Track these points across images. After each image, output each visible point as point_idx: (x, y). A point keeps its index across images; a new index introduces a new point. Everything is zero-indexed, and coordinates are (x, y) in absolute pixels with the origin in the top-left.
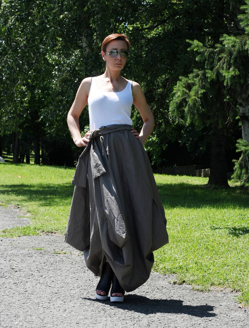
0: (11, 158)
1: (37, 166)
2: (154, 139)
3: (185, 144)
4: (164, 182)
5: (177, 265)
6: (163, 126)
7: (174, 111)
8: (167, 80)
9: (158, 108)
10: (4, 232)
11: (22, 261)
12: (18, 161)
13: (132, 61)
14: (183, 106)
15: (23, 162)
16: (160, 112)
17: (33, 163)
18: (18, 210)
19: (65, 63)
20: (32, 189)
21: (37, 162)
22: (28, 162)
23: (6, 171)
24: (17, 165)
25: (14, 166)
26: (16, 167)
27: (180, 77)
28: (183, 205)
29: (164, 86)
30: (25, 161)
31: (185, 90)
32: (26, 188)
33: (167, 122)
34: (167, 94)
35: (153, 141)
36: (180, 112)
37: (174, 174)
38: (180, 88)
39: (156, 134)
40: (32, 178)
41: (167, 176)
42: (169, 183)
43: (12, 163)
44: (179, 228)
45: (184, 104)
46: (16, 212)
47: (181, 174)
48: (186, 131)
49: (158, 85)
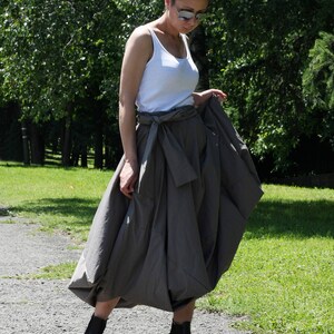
0: (58, 159)
1: (99, 172)
2: (279, 130)
3: (327, 139)
4: (295, 199)
5: (314, 326)
6: (294, 111)
7: (310, 85)
8: (300, 40)
9: (286, 84)
10: (47, 270)
11: (74, 315)
12: (68, 163)
13: (245, 9)
14: (324, 78)
15: (76, 165)
16: (289, 88)
17: (92, 166)
18: (68, 237)
19: (141, 10)
20: (90, 205)
21: (98, 165)
22: (84, 165)
23: (50, 178)
24: (67, 169)
25: (62, 170)
26: (67, 172)
27: (321, 33)
28: (323, 234)
29: (296, 49)
30: (80, 163)
31: (329, 52)
32: (81, 205)
33: (300, 105)
34: (300, 61)
35: (277, 135)
36: (319, 87)
37: (310, 185)
38: (320, 49)
39: (282, 123)
40: (90, 189)
41: (299, 188)
42: (302, 199)
43: (59, 166)
44: (317, 269)
45: (326, 76)
46: (65, 241)
47: (321, 186)
48: (329, 120)
49: (287, 47)
